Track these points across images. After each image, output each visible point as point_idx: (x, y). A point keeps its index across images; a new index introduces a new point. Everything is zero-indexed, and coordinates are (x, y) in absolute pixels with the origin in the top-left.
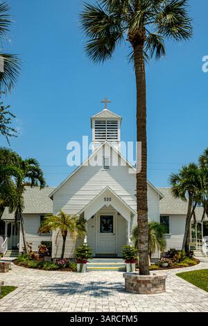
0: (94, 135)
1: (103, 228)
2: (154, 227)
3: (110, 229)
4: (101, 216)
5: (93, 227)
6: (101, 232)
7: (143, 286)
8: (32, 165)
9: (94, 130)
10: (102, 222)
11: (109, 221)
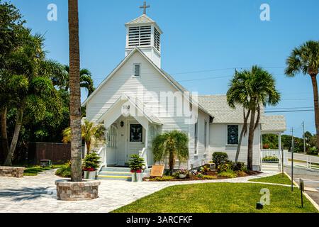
0: (127, 42)
1: (133, 136)
2: (175, 136)
3: (139, 138)
4: (131, 125)
5: (122, 135)
6: (130, 141)
7: (63, 192)
8: (85, 75)
9: (127, 37)
10: (131, 131)
11: (138, 129)
